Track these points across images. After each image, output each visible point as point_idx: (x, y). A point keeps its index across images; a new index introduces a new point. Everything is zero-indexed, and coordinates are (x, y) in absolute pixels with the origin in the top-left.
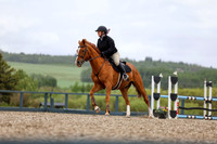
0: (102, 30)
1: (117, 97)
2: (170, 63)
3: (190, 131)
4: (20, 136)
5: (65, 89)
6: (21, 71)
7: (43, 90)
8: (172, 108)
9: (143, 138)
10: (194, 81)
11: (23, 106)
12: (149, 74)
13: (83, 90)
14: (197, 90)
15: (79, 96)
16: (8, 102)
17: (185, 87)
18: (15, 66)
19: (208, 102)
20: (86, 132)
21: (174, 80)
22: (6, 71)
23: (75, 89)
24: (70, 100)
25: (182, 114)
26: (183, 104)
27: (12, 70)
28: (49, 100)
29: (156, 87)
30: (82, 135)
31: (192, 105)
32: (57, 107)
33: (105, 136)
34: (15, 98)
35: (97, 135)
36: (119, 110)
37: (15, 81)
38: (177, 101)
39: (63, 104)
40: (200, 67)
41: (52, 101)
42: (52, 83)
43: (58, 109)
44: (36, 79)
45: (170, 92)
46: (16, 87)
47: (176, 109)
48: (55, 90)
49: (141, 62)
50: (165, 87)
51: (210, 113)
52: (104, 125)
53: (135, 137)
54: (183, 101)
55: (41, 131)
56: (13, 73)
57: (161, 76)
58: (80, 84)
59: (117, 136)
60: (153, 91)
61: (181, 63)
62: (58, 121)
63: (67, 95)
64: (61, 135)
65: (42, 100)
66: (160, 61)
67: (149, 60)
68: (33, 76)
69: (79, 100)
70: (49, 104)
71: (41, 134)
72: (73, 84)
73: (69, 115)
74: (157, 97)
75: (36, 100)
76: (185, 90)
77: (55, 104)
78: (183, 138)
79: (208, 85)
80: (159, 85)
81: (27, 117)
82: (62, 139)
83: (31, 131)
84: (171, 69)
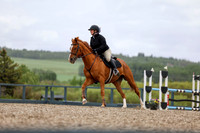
0: (95, 29)
1: (112, 89)
2: (161, 58)
3: (180, 121)
4: (23, 126)
5: (64, 82)
6: (23, 66)
7: (44, 83)
8: (163, 100)
9: (136, 128)
10: (183, 75)
11: (26, 98)
12: (141, 69)
13: (80, 83)
14: (186, 84)
15: (77, 89)
16: (12, 94)
17: (175, 80)
18: (18, 62)
19: (195, 94)
20: (83, 122)
21: (165, 74)
22: (10, 66)
23: (74, 83)
24: (69, 93)
25: (172, 105)
26: (173, 96)
27: (16, 65)
28: (49, 93)
29: (148, 81)
30: (80, 125)
31: (181, 97)
32: (57, 99)
33: (101, 126)
34: (18, 91)
35: (94, 125)
36: (114, 102)
37: (19, 75)
38: (168, 93)
39: (62, 96)
40: (189, 62)
41: (52, 93)
42: (52, 77)
43: (58, 101)
44: (37, 74)
45: (161, 85)
46: (19, 81)
47: (166, 101)
48: (55, 84)
49: (134, 58)
50: (156, 81)
51: (198, 105)
52: (100, 116)
53: (129, 127)
54: (173, 93)
55: (42, 121)
56: (16, 68)
57: (152, 70)
58: (78, 78)
59: (112, 126)
60: (145, 85)
61: (171, 59)
62: (58, 112)
63: (66, 88)
64: (60, 125)
65: (43, 93)
66: (151, 57)
67: (141, 55)
68: (35, 71)
69: (77, 92)
70: (49, 96)
71: (42, 124)
72: (72, 78)
73: (68, 107)
74: (149, 89)
75: (38, 93)
76: (175, 83)
77: (55, 96)
78: (173, 128)
79: (196, 78)
80: (151, 79)
81: (29, 109)
82: (62, 129)
83: (33, 121)
84: (162, 64)
